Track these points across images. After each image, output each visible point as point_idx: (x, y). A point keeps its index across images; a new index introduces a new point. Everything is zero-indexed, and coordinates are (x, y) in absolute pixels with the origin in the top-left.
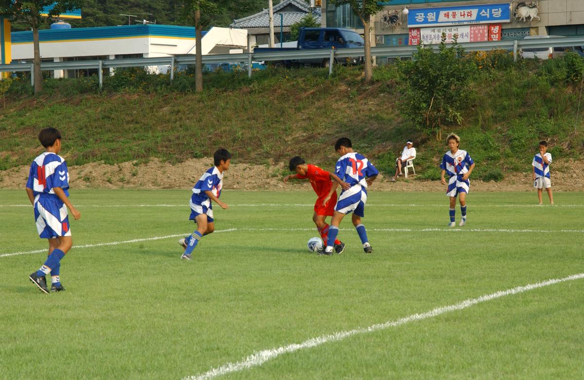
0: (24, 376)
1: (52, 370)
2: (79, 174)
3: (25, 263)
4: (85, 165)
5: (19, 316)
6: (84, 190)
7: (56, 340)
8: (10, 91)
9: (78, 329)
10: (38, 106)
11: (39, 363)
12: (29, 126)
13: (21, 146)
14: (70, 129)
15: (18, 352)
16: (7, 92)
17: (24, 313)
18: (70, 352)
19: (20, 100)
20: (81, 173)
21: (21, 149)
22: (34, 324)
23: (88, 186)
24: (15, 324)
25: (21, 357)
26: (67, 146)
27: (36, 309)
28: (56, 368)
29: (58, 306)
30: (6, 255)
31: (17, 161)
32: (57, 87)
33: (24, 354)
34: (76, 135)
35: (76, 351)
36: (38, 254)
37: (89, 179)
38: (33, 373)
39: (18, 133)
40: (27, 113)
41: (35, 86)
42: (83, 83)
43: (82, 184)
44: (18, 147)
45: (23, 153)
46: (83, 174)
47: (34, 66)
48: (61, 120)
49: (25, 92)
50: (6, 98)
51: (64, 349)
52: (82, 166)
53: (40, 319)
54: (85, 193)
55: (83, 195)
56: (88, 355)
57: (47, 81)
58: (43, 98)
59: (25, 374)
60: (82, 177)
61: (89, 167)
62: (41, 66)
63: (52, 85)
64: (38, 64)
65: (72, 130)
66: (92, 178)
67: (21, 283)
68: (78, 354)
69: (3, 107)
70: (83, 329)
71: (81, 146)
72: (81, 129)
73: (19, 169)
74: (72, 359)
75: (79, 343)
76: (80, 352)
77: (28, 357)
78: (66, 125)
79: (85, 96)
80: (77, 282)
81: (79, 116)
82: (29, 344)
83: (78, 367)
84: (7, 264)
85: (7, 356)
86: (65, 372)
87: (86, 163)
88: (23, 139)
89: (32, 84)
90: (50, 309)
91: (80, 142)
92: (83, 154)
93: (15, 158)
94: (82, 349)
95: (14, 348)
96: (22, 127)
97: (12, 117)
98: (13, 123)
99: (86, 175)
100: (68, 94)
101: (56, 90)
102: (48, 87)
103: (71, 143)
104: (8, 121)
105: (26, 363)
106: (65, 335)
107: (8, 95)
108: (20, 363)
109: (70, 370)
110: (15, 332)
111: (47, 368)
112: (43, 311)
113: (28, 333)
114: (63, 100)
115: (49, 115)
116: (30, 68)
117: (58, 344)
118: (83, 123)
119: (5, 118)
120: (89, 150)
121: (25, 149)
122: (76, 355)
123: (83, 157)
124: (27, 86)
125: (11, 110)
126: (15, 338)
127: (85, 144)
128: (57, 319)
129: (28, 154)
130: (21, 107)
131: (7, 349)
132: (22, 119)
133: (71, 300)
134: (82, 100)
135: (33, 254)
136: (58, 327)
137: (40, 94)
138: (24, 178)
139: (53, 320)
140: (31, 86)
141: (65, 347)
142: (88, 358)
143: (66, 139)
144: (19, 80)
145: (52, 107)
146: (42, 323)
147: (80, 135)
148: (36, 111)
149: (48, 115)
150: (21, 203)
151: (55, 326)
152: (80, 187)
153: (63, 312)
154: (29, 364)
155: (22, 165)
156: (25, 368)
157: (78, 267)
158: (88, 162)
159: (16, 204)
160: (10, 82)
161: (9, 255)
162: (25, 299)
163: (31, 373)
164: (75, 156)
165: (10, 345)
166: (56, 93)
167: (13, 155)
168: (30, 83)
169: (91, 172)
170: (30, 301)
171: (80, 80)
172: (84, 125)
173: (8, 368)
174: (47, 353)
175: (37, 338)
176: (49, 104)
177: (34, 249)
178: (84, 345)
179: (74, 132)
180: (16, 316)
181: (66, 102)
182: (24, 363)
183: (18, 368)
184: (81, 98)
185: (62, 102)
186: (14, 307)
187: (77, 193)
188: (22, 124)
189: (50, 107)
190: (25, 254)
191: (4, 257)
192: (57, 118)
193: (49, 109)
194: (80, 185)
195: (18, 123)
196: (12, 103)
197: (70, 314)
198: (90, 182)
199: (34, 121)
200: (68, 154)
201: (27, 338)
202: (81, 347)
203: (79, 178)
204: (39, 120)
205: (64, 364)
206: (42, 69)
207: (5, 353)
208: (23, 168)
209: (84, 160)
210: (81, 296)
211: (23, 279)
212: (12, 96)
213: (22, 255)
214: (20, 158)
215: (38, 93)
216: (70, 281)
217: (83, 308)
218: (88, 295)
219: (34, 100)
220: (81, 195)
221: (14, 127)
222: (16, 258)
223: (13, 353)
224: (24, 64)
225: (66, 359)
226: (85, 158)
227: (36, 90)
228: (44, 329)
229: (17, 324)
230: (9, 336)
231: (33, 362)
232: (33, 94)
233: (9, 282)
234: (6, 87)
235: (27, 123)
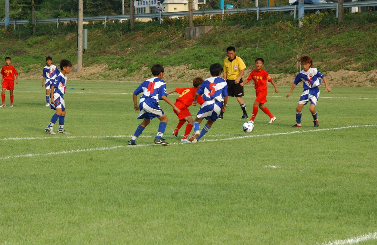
0: (332, 210)
1: (351, 207)
2: (366, 77)
3: (331, 136)
4: (371, 71)
5: (328, 171)
6: (370, 88)
7: (353, 187)
8: (322, 21)
9: (368, 181)
10: (340, 31)
11: (342, 202)
12: (334, 45)
13: (328, 58)
14: (362, 47)
15: (328, 194)
16: (320, 23)
17: (331, 169)
18: (363, 196)
19: (328, 28)
20: (368, 76)
21: (328, 60)
22: (338, 176)
23: (373, 86)
24: (326, 175)
25: (330, 197)
26: (359, 58)
27: (339, 166)
28: (353, 206)
29: (354, 165)
30: (319, 130)
31: (325, 68)
32: (354, 19)
33: (332, 195)
34: (365, 51)
35: (367, 195)
36: (339, 130)
37: (373, 80)
38: (338, 209)
39: (327, 50)
40: (333, 36)
41: (339, 18)
42: (372, 15)
43: (369, 84)
44: (326, 59)
45: (330, 63)
46: (369, 77)
47: (339, 4)
48: (355, 41)
49: (332, 22)
50: (319, 26)
51: (359, 194)
52: (369, 72)
53: (342, 173)
54: (371, 90)
55: (370, 91)
56: (375, 198)
57: (347, 14)
58: (344, 26)
59: (333, 209)
60: (368, 79)
61: (374, 72)
62: (344, 5)
63: (350, 17)
64: (341, 3)
65: (363, 48)
66: (375, 80)
67: (328, 149)
68: (368, 197)
69: (317, 32)
70: (371, 181)
71: (369, 58)
72: (369, 47)
73: (327, 74)
74: (364, 200)
75: (368, 190)
76: (369, 196)
77: (334, 198)
78: (359, 44)
79: (373, 24)
80: (366, 149)
81: (368, 38)
82: (335, 189)
83: (368, 206)
84: (319, 136)
85: (321, 196)
86: (360, 209)
87: (372, 69)
88: (330, 53)
89: (337, 17)
90: (348, 167)
91: (368, 56)
92: (370, 64)
93: (324, 66)
94: (371, 194)
95: (325, 191)
96: (329, 45)
97: (323, 39)
98: (323, 43)
99: (372, 78)
100: (360, 23)
101: (353, 20)
102: (347, 18)
103: (362, 56)
104: (320, 42)
105: (333, 202)
106: (359, 185)
107: (321, 24)
108: (329, 201)
109: (363, 207)
110: (325, 181)
111: (347, 206)
112: (344, 167)
113: (334, 182)
114: (358, 27)
115: (348, 37)
116: (336, 6)
117: (354, 190)
118: (371, 43)
119: (318, 40)
120: (374, 61)
121: (331, 60)
122: (367, 198)
123: (370, 66)
124: (333, 18)
125: (323, 34)
126: (326, 185)
127: (372, 57)
128: (353, 174)
129: (333, 64)
130: (329, 32)
131: (320, 192)
132: (329, 40)
133: (362, 161)
134: (370, 27)
135: (336, 130)
136: (354, 179)
137: (342, 23)
138: (330, 79)
139: (350, 174)
140: (336, 18)
141: (359, 192)
142: (375, 200)
143: (358, 53)
144: (328, 14)
145: (350, 32)
146: (343, 176)
147: (368, 51)
148: (339, 35)
149: (346, 38)
150: (328, 96)
151: (352, 178)
152: (367, 86)
153: (357, 169)
154: (335, 202)
155: (328, 70)
156: (333, 205)
157: (366, 140)
158: (373, 69)
159: (325, 96)
160: (322, 16)
161: (320, 130)
162: (331, 159)
163: (337, 208)
164: (364, 65)
165: (323, 189)
166: (353, 23)
167: (323, 64)
168: (336, 16)
169: (375, 76)
170: (335, 161)
171: (369, 14)
172: (371, 44)
173: (322, 204)
174: (347, 196)
175: (340, 185)
176: (347, 30)
177: (337, 127)
178: (372, 192)
179: (364, 49)
180: (326, 171)
181: (359, 28)
182: (332, 202)
183: (328, 204)
184: (369, 26)
185: (357, 28)
186: (325, 164)
187: (366, 90)
188: (330, 43)
189: (348, 32)
190: (331, 130)
191: (317, 131)
192: (353, 39)
193: (347, 33)
194: (368, 85)
195: (327, 43)
196: (323, 30)
197: (362, 170)
198: (374, 82)
199: (337, 42)
200: (360, 64)
201: (334, 185)
202: (369, 193)
203: (367, 80)
204: (341, 41)
205: (359, 203)
206: (344, 7)
207: (320, 194)
208: (329, 73)
209: (371, 68)
210: (369, 159)
211: (330, 146)
212: (323, 25)
213: (329, 130)
214: (328, 66)
215: (341, 23)
216: (361, 149)
217: (370, 166)
218: (374, 158)
219: (338, 28)
220: (368, 91)
221: (324, 46)
222: (325, 132)
223: (325, 195)
224: (332, 3)
225: (360, 200)
226: (371, 66)
227: (340, 20)
228: (344, 180)
229: (327, 176)
230: (322, 183)
231: (338, 201)
232: (337, 23)
233: (321, 148)
234: (320, 19)
235: (333, 43)
